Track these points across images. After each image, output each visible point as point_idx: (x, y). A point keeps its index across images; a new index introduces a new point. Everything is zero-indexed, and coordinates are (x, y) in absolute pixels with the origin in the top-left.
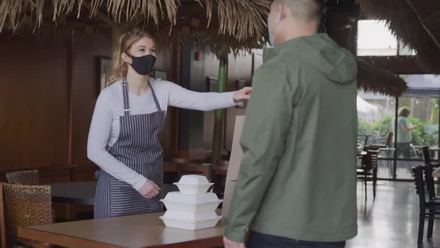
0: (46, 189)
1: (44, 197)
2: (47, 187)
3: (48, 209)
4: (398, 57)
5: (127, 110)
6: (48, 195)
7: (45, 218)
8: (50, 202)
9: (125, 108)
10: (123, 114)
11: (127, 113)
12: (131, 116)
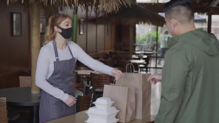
0: (3, 99)
1: (2, 104)
2: (4, 99)
3: (4, 110)
4: (158, 4)
5: (57, 58)
6: (4, 103)
7: (3, 115)
8: (6, 107)
9: (56, 57)
10: (55, 60)
11: (57, 60)
12: (60, 61)
